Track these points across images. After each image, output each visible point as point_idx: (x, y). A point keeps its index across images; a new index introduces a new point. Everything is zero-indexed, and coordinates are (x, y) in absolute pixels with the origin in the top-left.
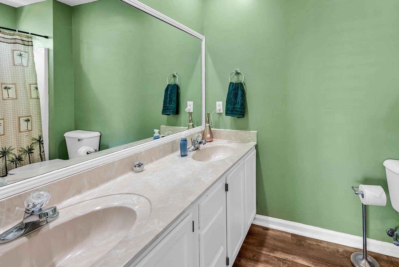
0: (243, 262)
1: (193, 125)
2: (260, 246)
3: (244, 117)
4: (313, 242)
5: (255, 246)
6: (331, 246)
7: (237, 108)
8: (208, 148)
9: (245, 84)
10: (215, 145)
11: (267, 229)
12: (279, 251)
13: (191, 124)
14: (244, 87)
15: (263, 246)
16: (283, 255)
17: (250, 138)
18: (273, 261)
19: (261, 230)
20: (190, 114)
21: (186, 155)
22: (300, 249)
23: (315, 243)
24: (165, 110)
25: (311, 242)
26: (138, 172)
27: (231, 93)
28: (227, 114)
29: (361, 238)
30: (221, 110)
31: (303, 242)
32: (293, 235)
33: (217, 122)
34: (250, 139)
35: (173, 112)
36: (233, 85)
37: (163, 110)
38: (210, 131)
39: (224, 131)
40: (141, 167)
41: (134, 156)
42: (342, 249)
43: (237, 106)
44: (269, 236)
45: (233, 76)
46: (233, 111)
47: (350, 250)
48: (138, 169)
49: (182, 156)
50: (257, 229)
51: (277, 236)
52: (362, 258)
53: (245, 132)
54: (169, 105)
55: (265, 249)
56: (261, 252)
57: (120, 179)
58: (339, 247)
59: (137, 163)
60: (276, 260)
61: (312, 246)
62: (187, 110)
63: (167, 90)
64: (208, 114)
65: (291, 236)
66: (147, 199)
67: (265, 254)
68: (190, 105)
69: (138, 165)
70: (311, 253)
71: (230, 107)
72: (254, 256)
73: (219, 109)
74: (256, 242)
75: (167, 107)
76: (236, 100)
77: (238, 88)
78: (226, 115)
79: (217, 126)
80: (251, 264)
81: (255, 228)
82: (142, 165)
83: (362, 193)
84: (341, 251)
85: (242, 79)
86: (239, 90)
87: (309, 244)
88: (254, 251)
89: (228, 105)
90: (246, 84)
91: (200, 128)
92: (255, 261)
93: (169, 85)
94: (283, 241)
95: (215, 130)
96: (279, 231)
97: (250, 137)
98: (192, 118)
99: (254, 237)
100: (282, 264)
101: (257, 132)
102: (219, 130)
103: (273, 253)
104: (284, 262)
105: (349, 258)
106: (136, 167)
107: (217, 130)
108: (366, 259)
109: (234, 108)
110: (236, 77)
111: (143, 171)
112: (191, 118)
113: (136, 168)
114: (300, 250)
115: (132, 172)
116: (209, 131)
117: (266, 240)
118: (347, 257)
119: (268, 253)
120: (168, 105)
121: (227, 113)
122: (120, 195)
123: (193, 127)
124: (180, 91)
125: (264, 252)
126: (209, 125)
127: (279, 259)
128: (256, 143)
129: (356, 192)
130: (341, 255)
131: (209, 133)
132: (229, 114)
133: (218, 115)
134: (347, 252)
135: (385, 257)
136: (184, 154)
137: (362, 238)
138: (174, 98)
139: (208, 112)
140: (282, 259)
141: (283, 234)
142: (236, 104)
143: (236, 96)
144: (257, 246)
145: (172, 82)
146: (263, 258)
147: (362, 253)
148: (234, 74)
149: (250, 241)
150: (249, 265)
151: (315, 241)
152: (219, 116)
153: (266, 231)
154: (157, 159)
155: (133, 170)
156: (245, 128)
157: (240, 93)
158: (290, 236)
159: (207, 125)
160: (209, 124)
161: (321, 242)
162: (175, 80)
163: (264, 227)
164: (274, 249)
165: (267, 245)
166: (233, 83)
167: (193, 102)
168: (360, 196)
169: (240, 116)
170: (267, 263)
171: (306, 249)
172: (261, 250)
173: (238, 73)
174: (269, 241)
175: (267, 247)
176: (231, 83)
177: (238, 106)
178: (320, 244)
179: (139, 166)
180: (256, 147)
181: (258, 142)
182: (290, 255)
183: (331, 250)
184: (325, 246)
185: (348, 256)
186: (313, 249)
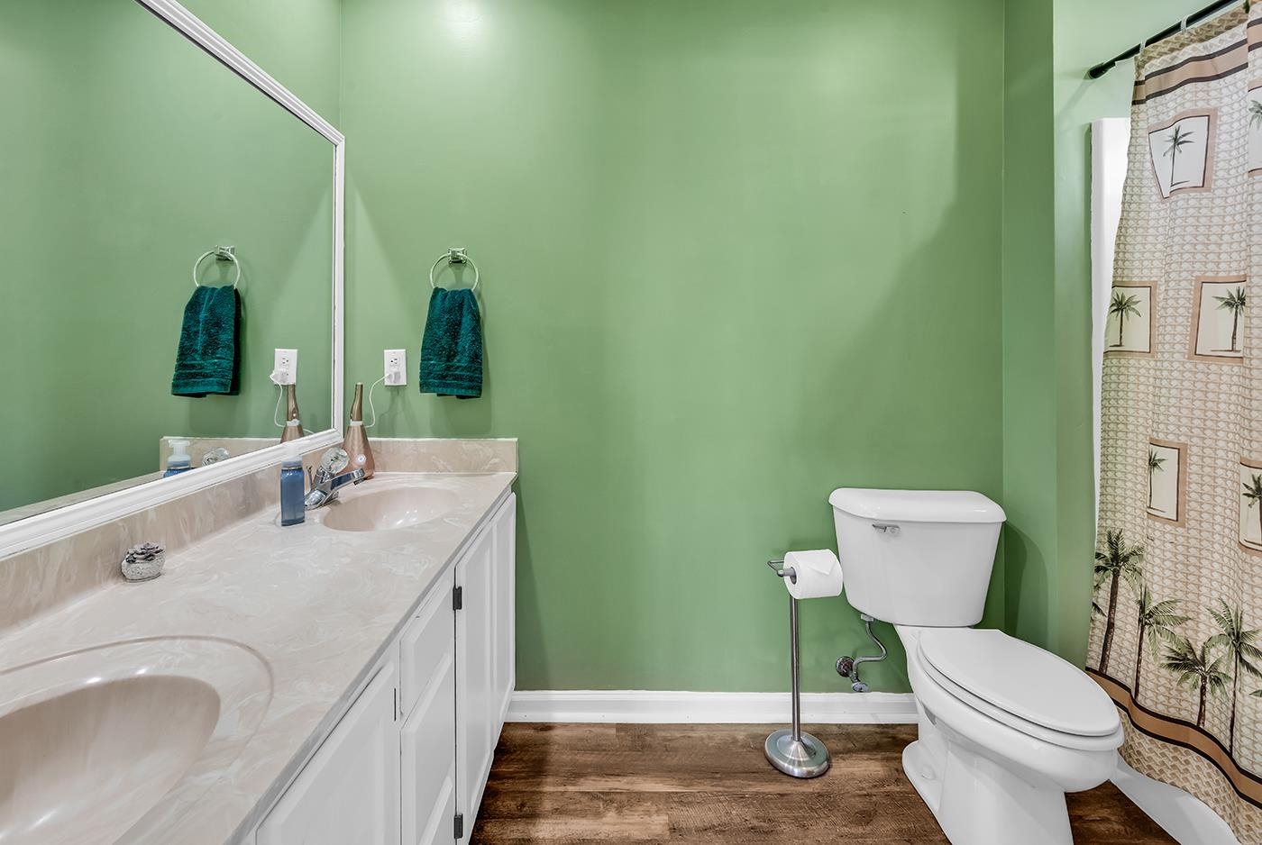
0: (492, 829)
1: (300, 428)
2: (534, 777)
3: (480, 394)
4: (673, 732)
5: (520, 778)
6: (718, 733)
7: (458, 367)
8: (364, 498)
9: (480, 295)
10: (384, 489)
11: (547, 727)
12: (590, 774)
13: (294, 423)
14: (479, 304)
15: (546, 772)
16: (602, 783)
17: (496, 460)
18: (578, 806)
19: (531, 732)
20: (290, 390)
21: (301, 521)
22: (644, 757)
23: (678, 735)
24: (188, 379)
25: (669, 735)
26: (143, 579)
27: (439, 320)
28: (425, 386)
29: (788, 696)
30: (399, 377)
31: (648, 739)
32: (621, 727)
33: (387, 415)
34: (495, 464)
35: (222, 384)
36: (446, 295)
37: (177, 377)
38: (364, 447)
39: (409, 442)
40: (154, 562)
41: (120, 524)
42: (742, 733)
43: (459, 361)
44: (556, 743)
45: (443, 270)
46: (444, 377)
47: (760, 731)
48: (142, 567)
49: (286, 523)
50: (518, 733)
51: (581, 739)
52: (790, 739)
53: (480, 444)
54: (203, 359)
55: (550, 779)
56: (541, 789)
57: (77, 606)
58: (736, 730)
59: (138, 548)
60: (585, 799)
61: (671, 744)
62: (275, 377)
63: (193, 307)
64: (359, 388)
65: (617, 730)
66: (229, 642)
67: (551, 793)
68: (286, 362)
69: (142, 553)
70: (673, 761)
71: (434, 365)
72: (523, 805)
73: (396, 374)
74: (523, 767)
75: (193, 366)
76: (457, 343)
77: (461, 306)
78: (421, 391)
79: (387, 429)
80: (515, 828)
81: (512, 732)
82: (157, 552)
83: (791, 572)
84: (741, 737)
85: (470, 279)
86: (465, 312)
87: (665, 739)
88: (520, 792)
89: (431, 360)
90: (483, 294)
91: (328, 436)
92: (527, 817)
93: (201, 290)
94: (598, 748)
95: (380, 442)
96: (583, 724)
97: (495, 456)
98: (296, 404)
99: (512, 757)
100: (601, 806)
101: (516, 439)
102: (393, 442)
103: (574, 785)
104: (608, 798)
105: (762, 749)
106: (133, 562)
107: (387, 442)
108: (799, 740)
109: (448, 368)
110: (450, 271)
111: (159, 575)
112: (292, 405)
113: (133, 565)
114: (644, 760)
115: (116, 583)
116: (362, 446)
117: (549, 758)
118: (756, 748)
119: (562, 789)
120: (198, 360)
121: (425, 383)
122: (111, 650)
123: (302, 434)
124: (245, 314)
125: (548, 789)
126: (362, 426)
127: (593, 796)
128: (514, 474)
129: (781, 572)
130: (743, 746)
131: (363, 450)
132: (434, 385)
133: (389, 393)
134: (754, 737)
135: (835, 729)
136: (292, 518)
137: (791, 693)
138: (226, 337)
139: (359, 384)
140: (602, 793)
141: (593, 729)
142: (455, 354)
143: (454, 330)
144: (525, 778)
145: (215, 279)
146: (547, 805)
147: (791, 730)
148: (446, 262)
149: (503, 769)
150: (511, 831)
151: (677, 730)
152: (392, 394)
153: (546, 734)
154: (197, 538)
155: (121, 575)
156: (482, 430)
157: (467, 321)
158: (613, 731)
159: (355, 424)
160: (360, 423)
161: (693, 727)
162: (224, 275)
163: (536, 723)
164: (576, 774)
165: (553, 768)
166: (443, 290)
167: (296, 350)
168: (787, 580)
169: (469, 393)
170: (561, 813)
171: (659, 753)
172: (539, 785)
173: (457, 262)
174: (558, 757)
175: (556, 774)
176: (437, 291)
177: (462, 361)
178: (690, 735)
179: (149, 555)
180: (516, 486)
181: (519, 471)
182: (620, 778)
183: (718, 741)
184: (704, 735)
185: (758, 746)
186: (676, 750)
